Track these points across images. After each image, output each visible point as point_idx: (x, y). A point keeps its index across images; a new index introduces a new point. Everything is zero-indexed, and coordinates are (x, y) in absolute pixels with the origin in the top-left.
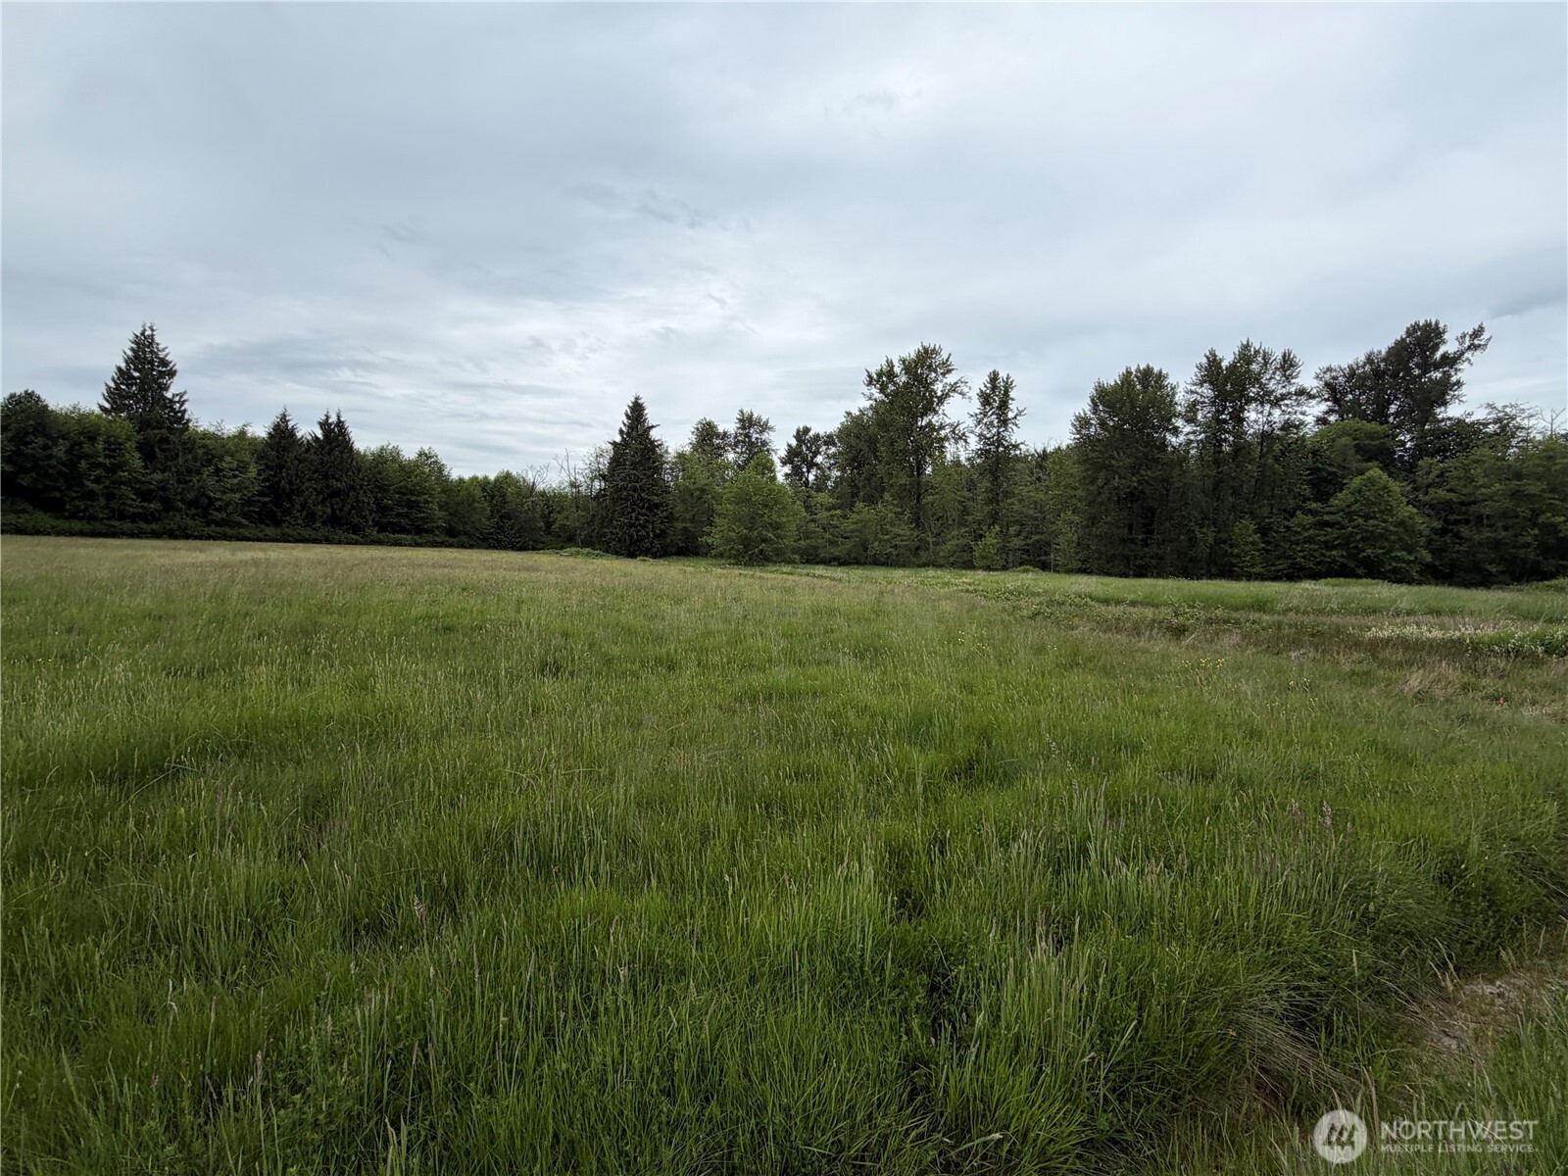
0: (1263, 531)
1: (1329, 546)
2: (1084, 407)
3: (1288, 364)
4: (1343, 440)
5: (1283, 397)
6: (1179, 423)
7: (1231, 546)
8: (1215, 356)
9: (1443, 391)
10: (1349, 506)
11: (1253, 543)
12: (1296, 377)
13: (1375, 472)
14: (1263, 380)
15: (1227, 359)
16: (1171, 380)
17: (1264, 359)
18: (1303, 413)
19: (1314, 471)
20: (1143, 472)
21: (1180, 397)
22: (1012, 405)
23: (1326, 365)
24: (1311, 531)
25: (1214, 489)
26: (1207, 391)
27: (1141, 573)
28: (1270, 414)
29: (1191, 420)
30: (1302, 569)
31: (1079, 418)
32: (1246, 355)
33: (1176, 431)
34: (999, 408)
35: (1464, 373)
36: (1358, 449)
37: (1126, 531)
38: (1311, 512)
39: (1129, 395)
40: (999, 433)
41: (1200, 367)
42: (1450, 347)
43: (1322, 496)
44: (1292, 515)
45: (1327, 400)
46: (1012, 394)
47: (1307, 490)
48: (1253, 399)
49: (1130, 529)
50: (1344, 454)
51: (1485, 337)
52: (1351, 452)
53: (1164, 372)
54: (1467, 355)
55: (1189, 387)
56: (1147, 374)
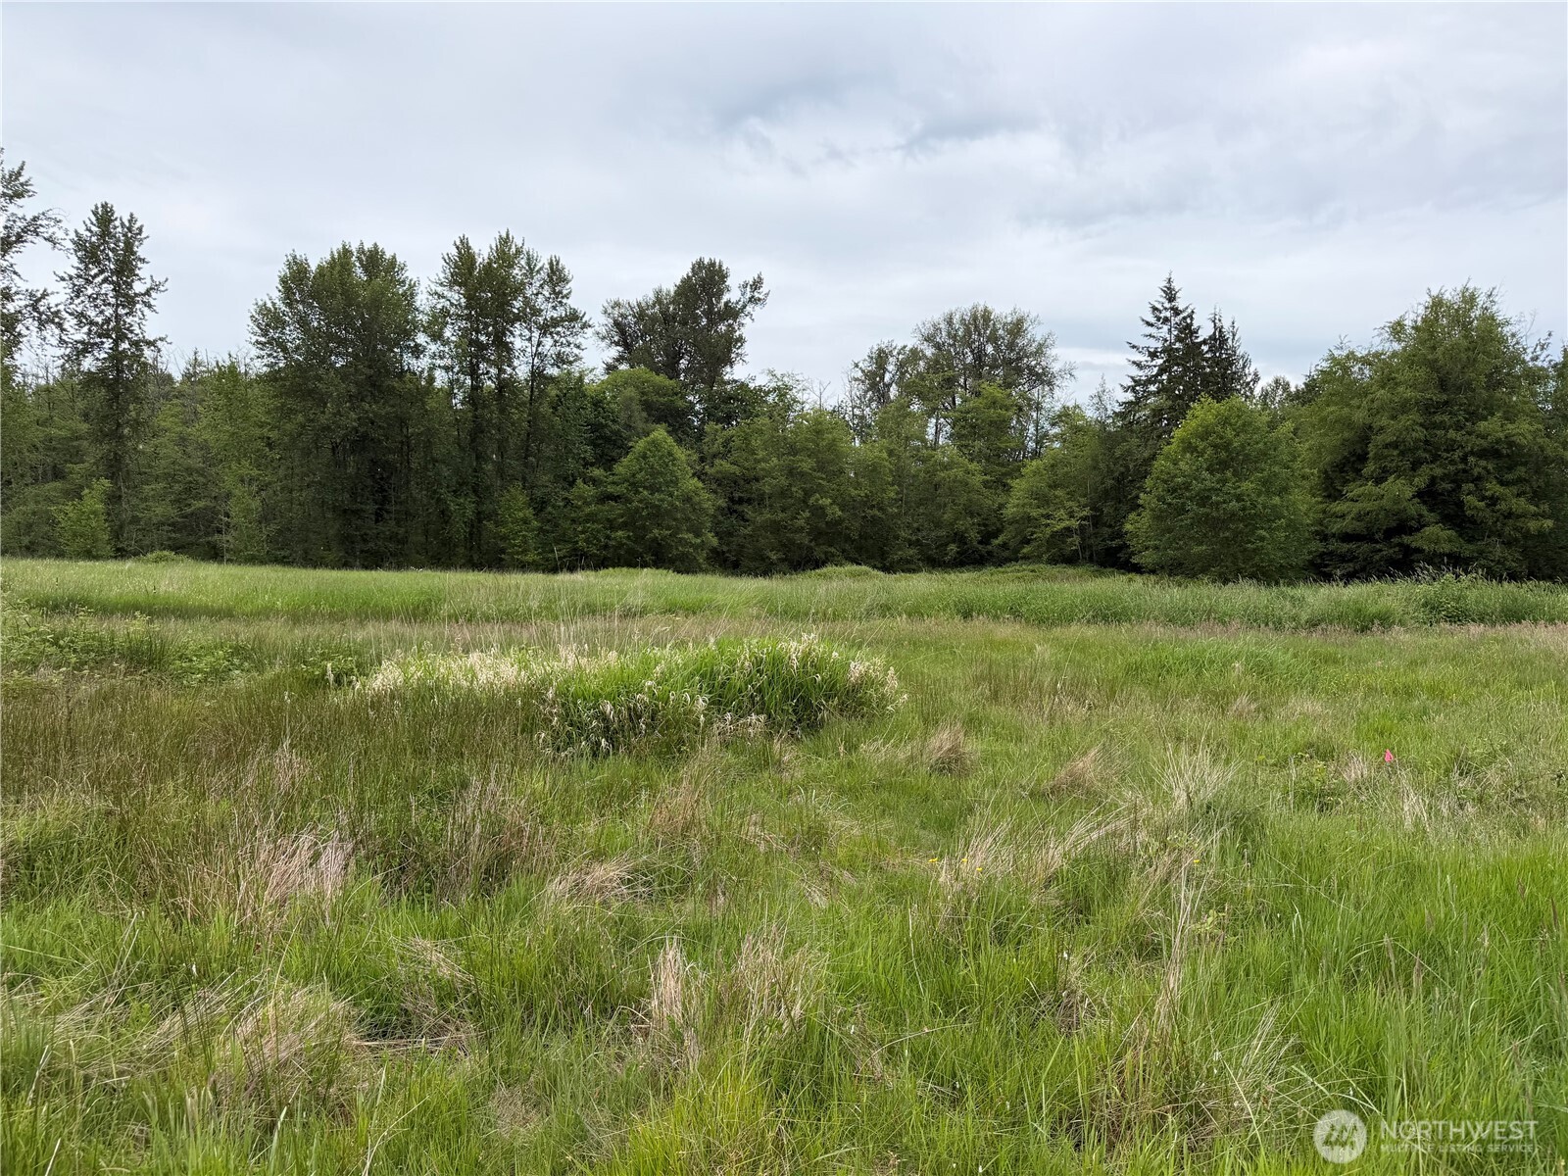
0: (540, 505)
1: (612, 525)
2: (271, 293)
3: (556, 277)
4: (630, 392)
5: (556, 323)
6: (421, 339)
7: (497, 524)
8: (469, 248)
9: (724, 350)
10: (634, 475)
11: (525, 521)
12: (567, 296)
13: (660, 433)
14: (529, 293)
15: (483, 249)
16: (410, 274)
17: (529, 264)
18: (578, 347)
19: (596, 427)
20: (367, 407)
21: (423, 301)
22: (143, 271)
23: (614, 298)
24: (593, 507)
25: (473, 440)
26: (456, 296)
27: (373, 560)
28: (539, 344)
29: (436, 337)
30: (584, 555)
31: (263, 310)
32: (505, 253)
33: (417, 351)
34: (118, 272)
35: (748, 328)
36: (647, 406)
37: (347, 496)
38: (595, 481)
39: (343, 284)
40: (118, 317)
41: (447, 260)
42: (733, 295)
43: (608, 462)
44: (572, 484)
45: (617, 344)
46: (141, 251)
47: (588, 452)
48: (517, 318)
49: (354, 494)
50: (628, 407)
51: (764, 289)
52: (636, 407)
53: (400, 260)
54: (749, 309)
55: (434, 287)
56: (374, 260)
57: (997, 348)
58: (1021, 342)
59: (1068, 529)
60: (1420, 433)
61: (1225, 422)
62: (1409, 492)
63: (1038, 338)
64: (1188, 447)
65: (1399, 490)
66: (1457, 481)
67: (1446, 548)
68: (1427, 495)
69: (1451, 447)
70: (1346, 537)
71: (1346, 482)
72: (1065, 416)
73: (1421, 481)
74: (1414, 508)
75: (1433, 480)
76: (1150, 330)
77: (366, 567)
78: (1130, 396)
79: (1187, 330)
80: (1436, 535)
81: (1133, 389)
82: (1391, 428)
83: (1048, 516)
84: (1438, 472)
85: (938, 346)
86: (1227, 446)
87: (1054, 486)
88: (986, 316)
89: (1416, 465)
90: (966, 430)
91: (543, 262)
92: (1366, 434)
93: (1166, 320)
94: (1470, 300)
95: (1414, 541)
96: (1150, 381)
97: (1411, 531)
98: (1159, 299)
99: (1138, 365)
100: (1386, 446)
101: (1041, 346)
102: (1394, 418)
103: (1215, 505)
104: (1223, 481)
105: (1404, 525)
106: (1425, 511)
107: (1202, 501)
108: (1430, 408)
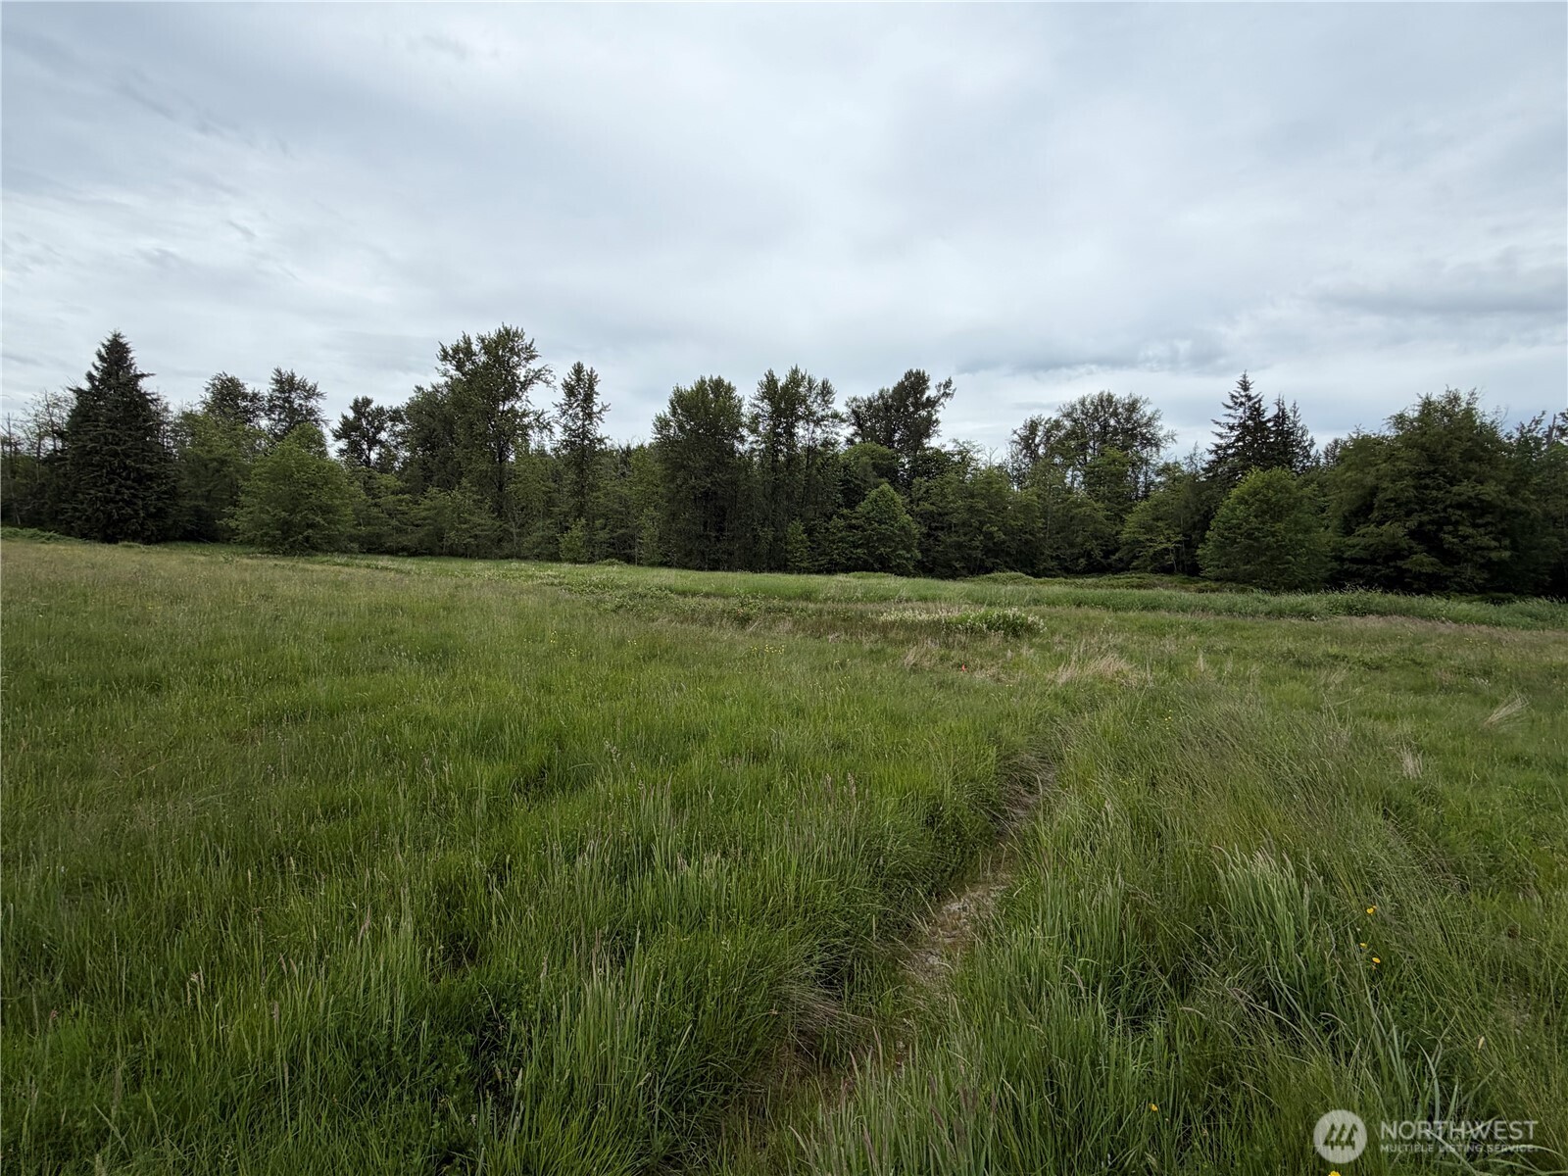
0: (809, 531)
1: (855, 545)
2: (664, 409)
3: (826, 391)
4: (865, 459)
5: (823, 418)
6: (745, 432)
7: (786, 544)
8: (773, 376)
9: (927, 427)
10: (868, 513)
11: (802, 541)
12: (832, 403)
13: (886, 487)
14: (808, 402)
15: (782, 378)
16: (738, 393)
17: (808, 384)
18: (837, 434)
19: (845, 482)
20: (715, 475)
21: (745, 409)
22: (597, 399)
23: (853, 396)
24: (843, 533)
25: (773, 493)
26: (766, 406)
27: (714, 566)
28: (814, 432)
29: (754, 431)
30: (837, 564)
31: (659, 419)
32: (795, 379)
33: (742, 439)
34: (584, 401)
35: (941, 414)
36: (875, 466)
37: (702, 528)
38: (844, 517)
39: (703, 402)
40: (584, 426)
41: (761, 384)
42: (931, 392)
43: (851, 504)
44: (830, 519)
45: (853, 424)
46: (596, 389)
47: (840, 498)
48: (801, 418)
49: (705, 526)
50: (865, 470)
51: (952, 387)
52: (870, 469)
53: (733, 385)
54: (942, 400)
55: (753, 401)
56: (718, 385)
57: (1118, 422)
58: (1135, 416)
59: (1166, 549)
60: (1411, 493)
61: (1268, 486)
62: (1401, 532)
63: (1148, 414)
64: (1242, 500)
65: (1394, 531)
66: (1440, 524)
67: (1428, 569)
68: (1415, 534)
69: (1435, 501)
70: (1353, 560)
71: (1358, 524)
72: (1166, 469)
73: (1412, 523)
74: (1406, 542)
75: (1421, 524)
76: (1232, 412)
77: (710, 570)
78: (1213, 457)
79: (1256, 412)
80: (1422, 561)
81: (1216, 452)
82: (1389, 489)
83: (1151, 540)
84: (1426, 518)
85: (1074, 420)
86: (1269, 501)
87: (1157, 519)
88: (1110, 399)
89: (1408, 514)
90: (1093, 478)
92: (1374, 491)
93: (1242, 404)
94: (1454, 399)
95: (1405, 565)
96: (1229, 446)
97: (1404, 558)
98: (1237, 389)
99: (1220, 436)
100: (1390, 500)
101: (1150, 419)
102: (1393, 481)
103: (1257, 539)
104: (1264, 523)
105: (1398, 554)
106: (1414, 544)
107: (1249, 536)
108: (1419, 475)
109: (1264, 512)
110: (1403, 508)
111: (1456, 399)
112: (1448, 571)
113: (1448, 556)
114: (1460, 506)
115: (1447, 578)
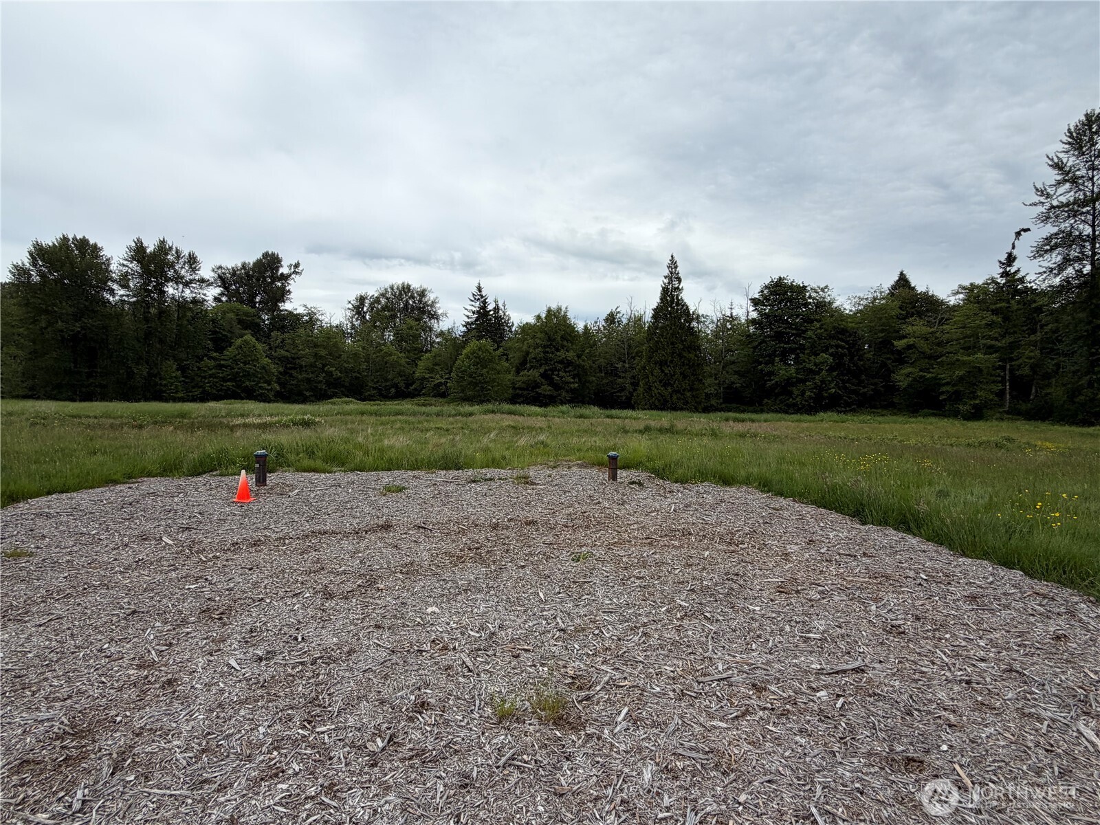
0: (183, 369)
1: (224, 380)
2: (22, 259)
3: (192, 261)
4: (231, 315)
5: (191, 281)
6: (115, 287)
7: (161, 379)
8: (142, 243)
9: (282, 294)
10: (235, 356)
11: (176, 377)
12: (198, 270)
13: (248, 337)
14: (177, 268)
15: (151, 246)
16: (106, 252)
17: (176, 253)
18: (205, 294)
19: (214, 332)
20: (86, 321)
21: (114, 267)
23: (218, 265)
24: (213, 371)
25: (145, 338)
26: (134, 266)
27: (87, 397)
28: (183, 291)
29: (124, 286)
30: (208, 394)
31: (16, 267)
32: (163, 248)
33: (112, 292)
35: (292, 286)
36: (240, 322)
37: (72, 365)
38: (215, 359)
39: (66, 256)
41: (130, 249)
42: (284, 270)
43: (220, 349)
44: (201, 359)
45: (220, 286)
47: (210, 344)
48: (170, 279)
49: (76, 364)
50: (230, 323)
51: (301, 268)
52: (235, 324)
53: (99, 245)
54: (293, 276)
55: (121, 261)
56: (83, 244)
57: (414, 302)
58: (424, 300)
59: (441, 382)
60: (542, 355)
61: (480, 349)
62: (537, 375)
63: (432, 299)
65: (535, 374)
66: (553, 370)
67: (548, 393)
68: (543, 375)
69: (551, 359)
70: (520, 389)
71: (521, 370)
72: (441, 334)
73: (542, 370)
74: (539, 379)
75: (546, 370)
76: (473, 303)
77: (81, 400)
78: (464, 329)
79: (485, 305)
80: (546, 389)
81: (466, 326)
82: (534, 353)
83: (432, 378)
84: (547, 368)
85: (387, 299)
86: (479, 358)
87: (436, 364)
88: (409, 286)
89: (541, 365)
90: (400, 337)
91: (186, 253)
92: (528, 353)
93: (478, 299)
94: (559, 309)
95: (539, 391)
96: (472, 323)
97: (540, 387)
98: (475, 290)
99: (468, 317)
100: (534, 358)
101: (433, 302)
102: (535, 349)
103: (474, 378)
104: (477, 369)
105: (537, 385)
106: (543, 380)
107: (471, 376)
108: (545, 347)
109: (478, 363)
110: (539, 362)
111: (561, 310)
112: (555, 393)
113: (557, 387)
114: (561, 362)
115: (556, 397)
